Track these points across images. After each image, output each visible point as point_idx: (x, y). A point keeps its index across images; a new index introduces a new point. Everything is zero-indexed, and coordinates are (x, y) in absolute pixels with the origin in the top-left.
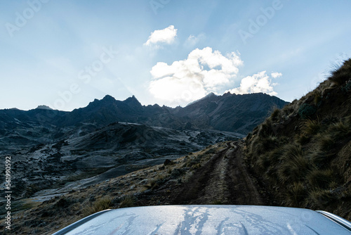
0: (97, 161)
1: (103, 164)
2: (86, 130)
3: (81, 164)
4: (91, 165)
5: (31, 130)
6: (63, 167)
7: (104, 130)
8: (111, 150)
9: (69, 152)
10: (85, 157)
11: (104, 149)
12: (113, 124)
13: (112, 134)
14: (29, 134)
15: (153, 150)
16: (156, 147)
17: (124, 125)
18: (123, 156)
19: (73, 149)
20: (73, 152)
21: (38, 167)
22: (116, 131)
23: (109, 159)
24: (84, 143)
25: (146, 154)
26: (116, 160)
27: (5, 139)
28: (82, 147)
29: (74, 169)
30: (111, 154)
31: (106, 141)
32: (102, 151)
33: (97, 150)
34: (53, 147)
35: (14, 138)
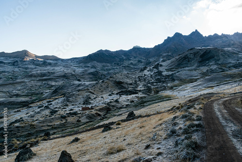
0: (186, 75)
1: (192, 76)
2: (165, 58)
3: (177, 77)
4: (183, 77)
5: (132, 61)
6: (166, 78)
7: (185, 54)
8: (193, 67)
9: (164, 70)
10: (177, 72)
11: (188, 67)
12: (191, 49)
13: (192, 56)
14: (132, 63)
15: (229, 65)
16: (230, 63)
17: (200, 49)
18: (205, 71)
19: (167, 68)
20: (167, 70)
21: (151, 79)
22: (195, 54)
23: (195, 73)
24: (173, 64)
25: (223, 68)
26: (200, 74)
27: (120, 68)
28: (172, 67)
29: (173, 80)
30: (195, 70)
31: (189, 61)
32: (187, 68)
33: (183, 68)
34: (153, 68)
35: (124, 66)
